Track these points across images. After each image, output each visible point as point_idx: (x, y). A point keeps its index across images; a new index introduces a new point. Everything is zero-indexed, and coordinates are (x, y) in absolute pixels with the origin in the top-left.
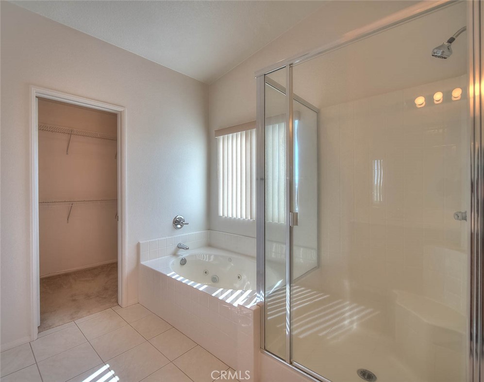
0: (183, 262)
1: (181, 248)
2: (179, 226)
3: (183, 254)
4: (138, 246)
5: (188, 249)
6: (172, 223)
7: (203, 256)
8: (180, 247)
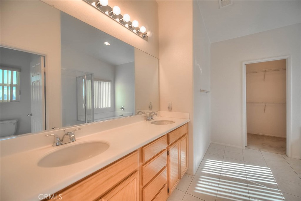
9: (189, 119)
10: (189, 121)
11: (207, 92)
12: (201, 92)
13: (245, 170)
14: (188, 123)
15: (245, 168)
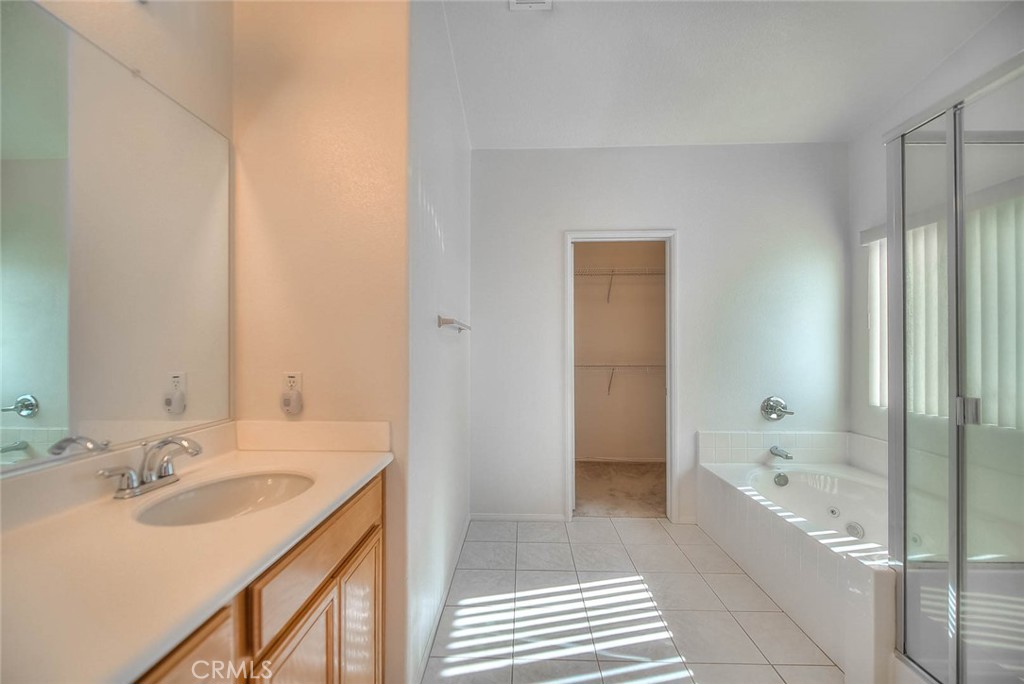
0: (782, 480)
1: (776, 455)
2: (774, 416)
3: (782, 466)
4: (696, 437)
5: (791, 458)
6: (759, 407)
7: (825, 478)
8: (774, 453)
9: (391, 451)
10: (387, 459)
11: (460, 329)
12: (440, 326)
13: (586, 610)
14: (383, 472)
15: (583, 600)
